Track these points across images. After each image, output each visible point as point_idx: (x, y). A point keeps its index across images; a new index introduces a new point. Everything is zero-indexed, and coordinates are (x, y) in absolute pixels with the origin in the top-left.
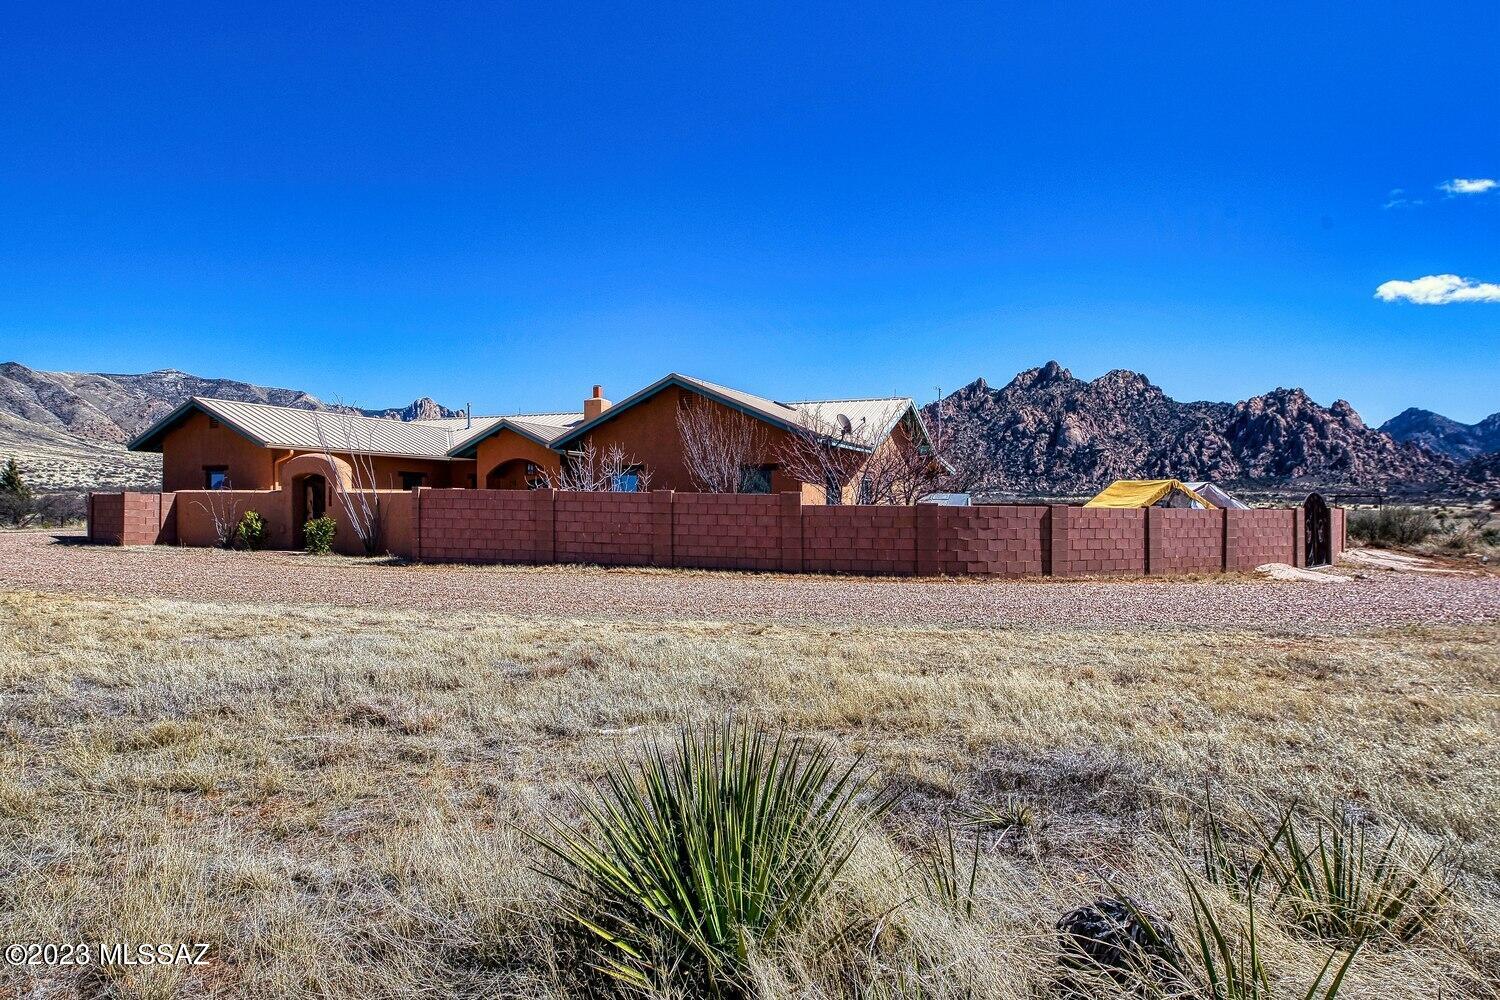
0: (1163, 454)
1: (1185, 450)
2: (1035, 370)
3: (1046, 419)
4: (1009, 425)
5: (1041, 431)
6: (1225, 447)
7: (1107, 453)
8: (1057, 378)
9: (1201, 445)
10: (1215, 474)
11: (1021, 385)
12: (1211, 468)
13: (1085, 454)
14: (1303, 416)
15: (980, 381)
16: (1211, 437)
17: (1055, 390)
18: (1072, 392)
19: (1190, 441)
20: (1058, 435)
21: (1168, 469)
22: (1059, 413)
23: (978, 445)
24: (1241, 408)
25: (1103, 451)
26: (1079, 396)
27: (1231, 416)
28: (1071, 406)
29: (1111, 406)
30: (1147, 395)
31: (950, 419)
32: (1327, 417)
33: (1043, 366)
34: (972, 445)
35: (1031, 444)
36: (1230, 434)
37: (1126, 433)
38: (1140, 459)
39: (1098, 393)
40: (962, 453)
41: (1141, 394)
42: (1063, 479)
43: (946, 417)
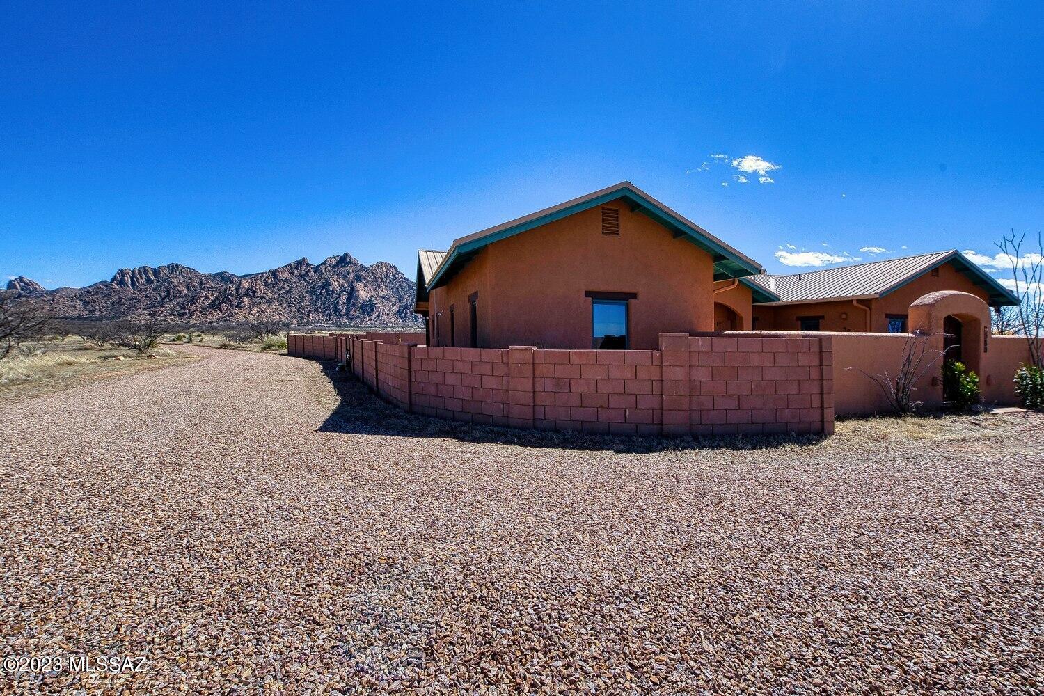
0: (406, 307)
2: (338, 256)
3: (345, 285)
4: (323, 287)
5: (343, 291)
7: (379, 305)
8: (350, 263)
11: (329, 264)
13: (367, 305)
15: (304, 259)
17: (350, 269)
18: (359, 271)
20: (352, 294)
22: (352, 282)
23: (305, 297)
25: (376, 304)
26: (362, 273)
28: (359, 279)
29: (380, 280)
30: (397, 276)
31: (286, 280)
33: (342, 255)
34: (301, 296)
35: (337, 298)
37: (388, 295)
38: (395, 309)
39: (372, 273)
40: (295, 301)
41: (394, 276)
42: (356, 318)
43: (283, 279)
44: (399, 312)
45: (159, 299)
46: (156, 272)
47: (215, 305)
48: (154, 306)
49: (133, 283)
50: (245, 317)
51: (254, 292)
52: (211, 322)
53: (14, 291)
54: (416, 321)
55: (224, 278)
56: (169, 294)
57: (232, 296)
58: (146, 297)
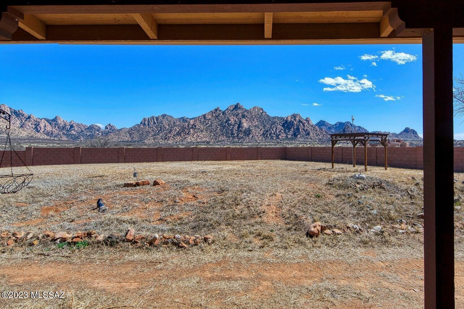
0: (267, 131)
1: (273, 130)
2: (234, 105)
3: (237, 120)
4: (226, 122)
5: (235, 124)
6: (282, 129)
7: (253, 131)
8: (240, 108)
9: (276, 129)
10: (280, 137)
11: (230, 110)
12: (279, 135)
13: (247, 131)
14: (300, 121)
15: (218, 108)
16: (278, 127)
17: (239, 111)
18: (244, 112)
19: (274, 127)
20: (240, 125)
21: (268, 135)
22: (240, 118)
23: (218, 128)
24: (286, 119)
25: (252, 130)
26: (245, 113)
27: (283, 121)
28: (244, 116)
29: (254, 117)
30: (263, 114)
31: (210, 119)
32: (305, 122)
33: (236, 104)
34: (216, 127)
35: (233, 128)
36: (283, 126)
37: (258, 125)
38: (262, 132)
39: (251, 113)
40: (213, 130)
41: (261, 114)
42: (242, 138)
43: (208, 119)
44: (264, 134)
45: (157, 131)
46: (157, 119)
47: (179, 134)
48: (155, 135)
49: (148, 124)
50: (191, 139)
51: (195, 126)
52: (176, 142)
53: (107, 130)
54: (272, 139)
55: (184, 120)
56: (161, 129)
57: (185, 128)
58: (153, 130)
